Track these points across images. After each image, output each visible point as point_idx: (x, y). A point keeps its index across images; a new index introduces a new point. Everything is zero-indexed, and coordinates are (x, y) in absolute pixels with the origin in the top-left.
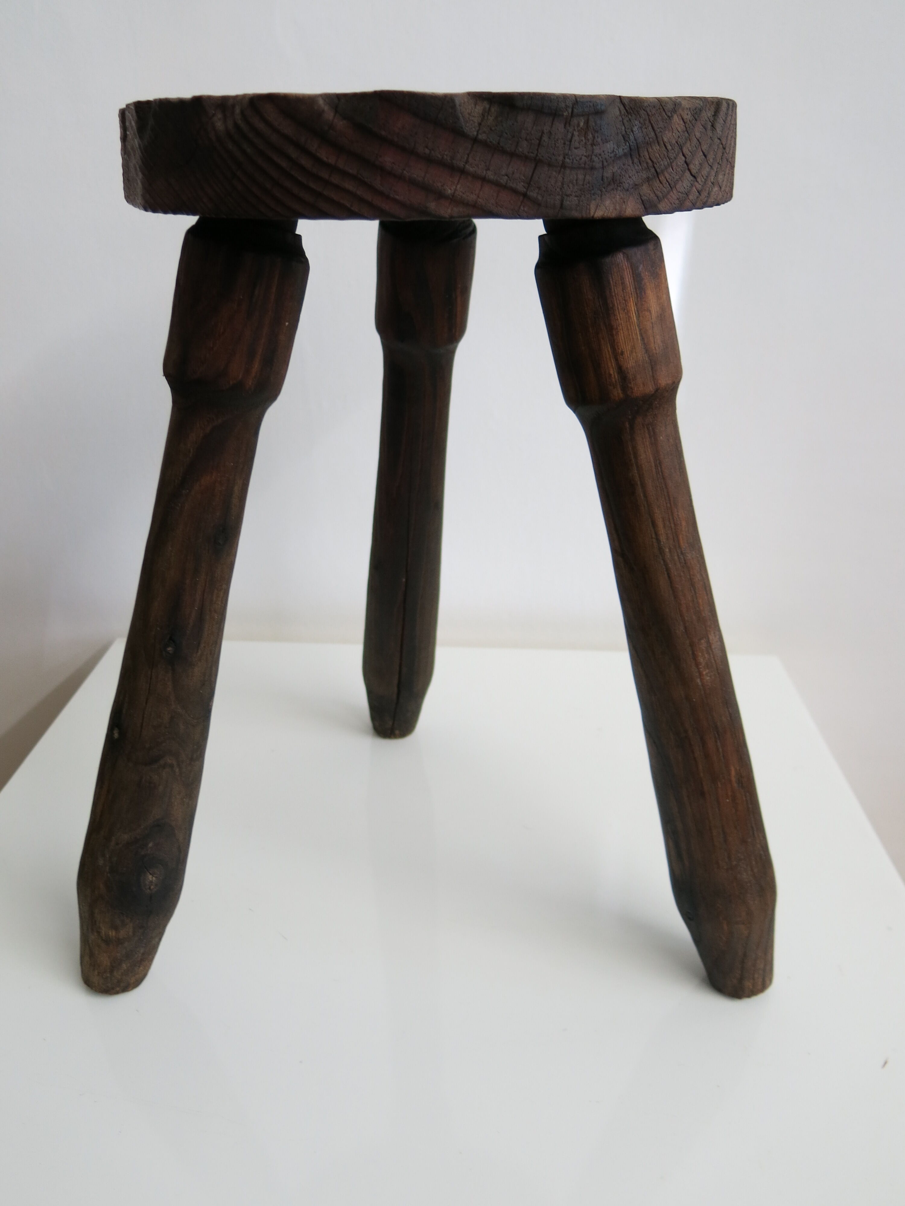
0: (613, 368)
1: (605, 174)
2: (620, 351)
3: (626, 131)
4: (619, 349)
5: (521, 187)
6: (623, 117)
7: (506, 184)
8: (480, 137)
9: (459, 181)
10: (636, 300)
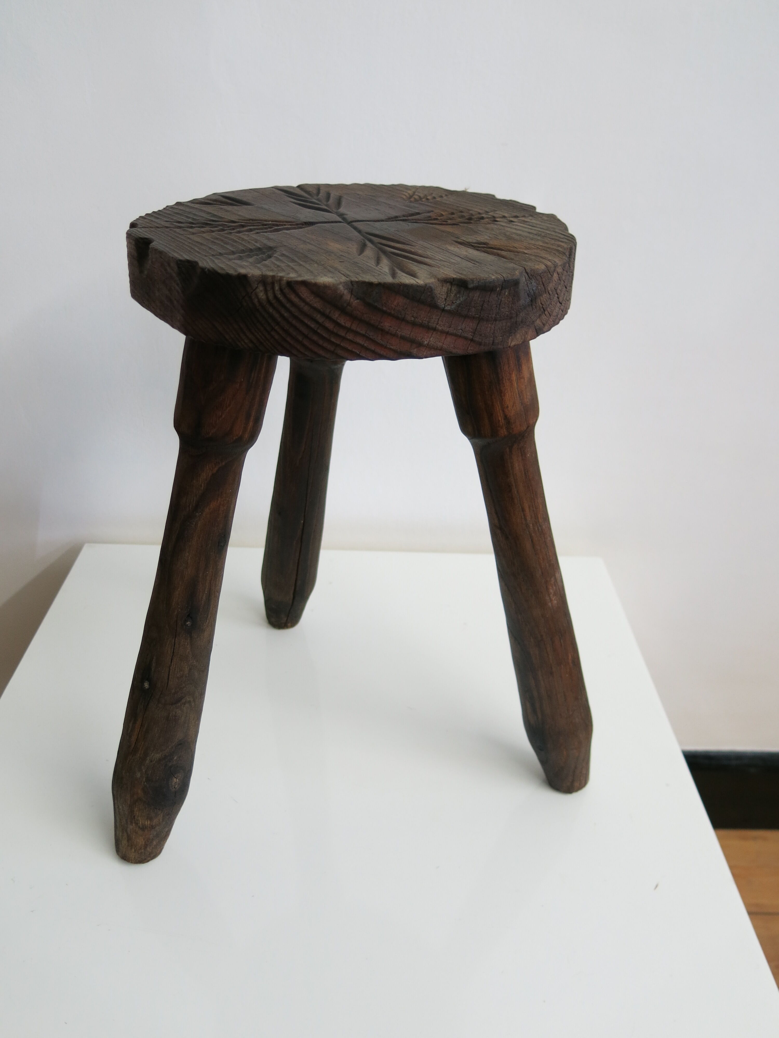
0: (501, 417)
1: (518, 319)
2: (506, 405)
3: (529, 291)
4: (505, 405)
5: (470, 336)
6: (527, 281)
7: (461, 335)
8: (446, 308)
9: (432, 335)
10: (516, 373)
